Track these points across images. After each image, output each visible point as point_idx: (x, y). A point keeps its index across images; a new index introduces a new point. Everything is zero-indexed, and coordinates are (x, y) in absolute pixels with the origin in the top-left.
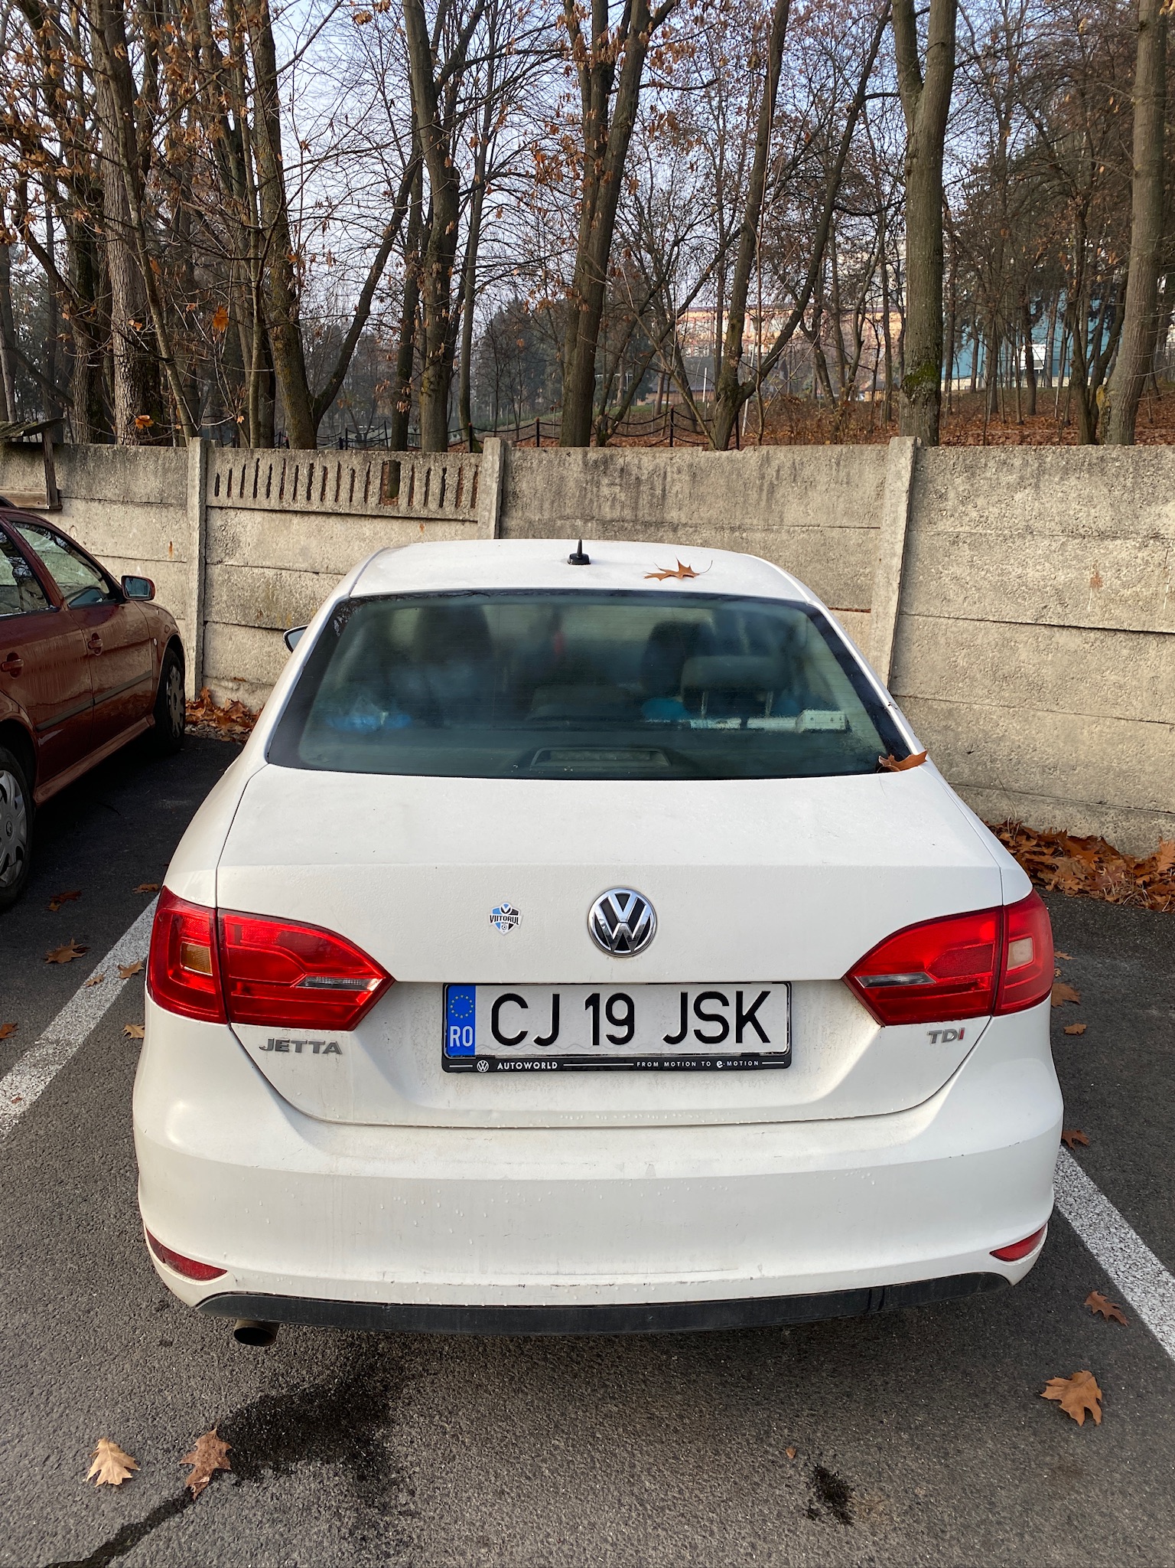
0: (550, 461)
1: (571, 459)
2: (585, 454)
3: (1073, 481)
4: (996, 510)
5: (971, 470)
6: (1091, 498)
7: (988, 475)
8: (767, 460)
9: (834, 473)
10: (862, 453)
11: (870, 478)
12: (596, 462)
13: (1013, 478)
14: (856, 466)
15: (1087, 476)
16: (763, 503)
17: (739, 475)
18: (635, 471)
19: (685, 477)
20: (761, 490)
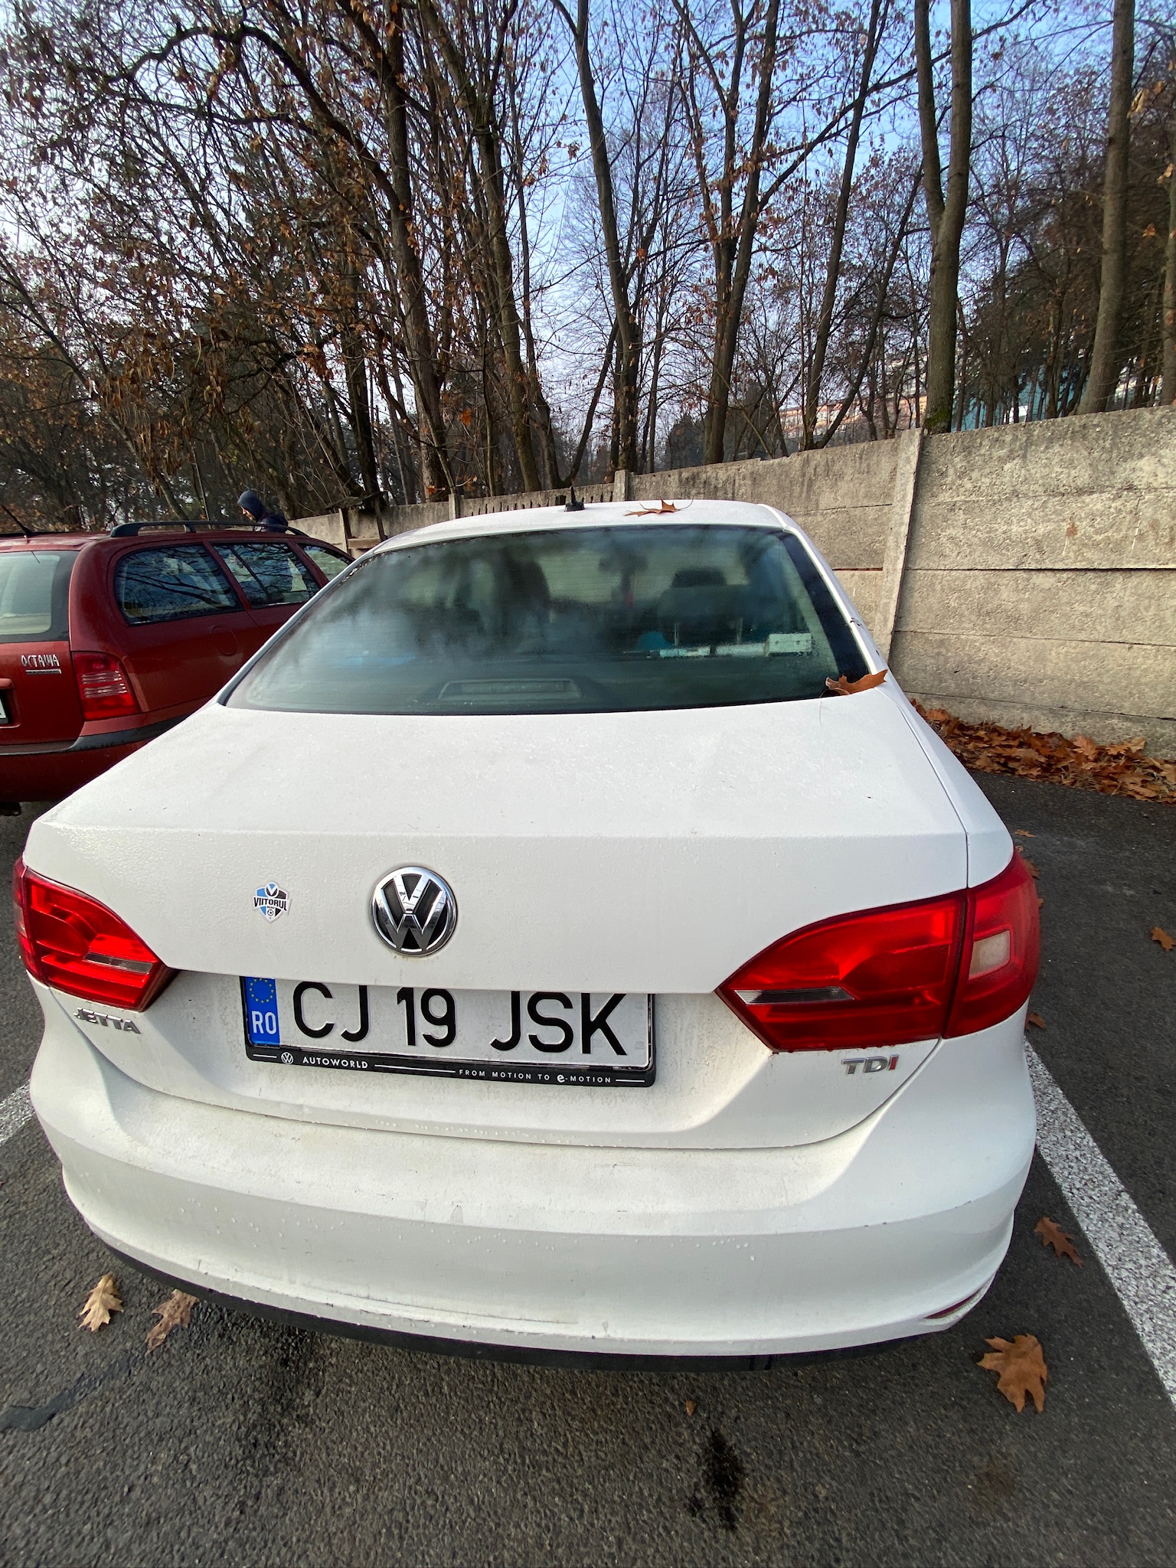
0: (657, 483)
1: (671, 479)
2: (680, 475)
3: (1057, 448)
4: (987, 481)
5: (968, 450)
6: (1072, 461)
7: (982, 451)
8: (807, 461)
9: (858, 464)
10: (879, 447)
11: (886, 466)
12: (687, 479)
13: (1003, 452)
14: (875, 458)
15: (1070, 442)
16: (804, 495)
17: (787, 476)
18: (713, 482)
19: (748, 482)
20: (803, 485)
